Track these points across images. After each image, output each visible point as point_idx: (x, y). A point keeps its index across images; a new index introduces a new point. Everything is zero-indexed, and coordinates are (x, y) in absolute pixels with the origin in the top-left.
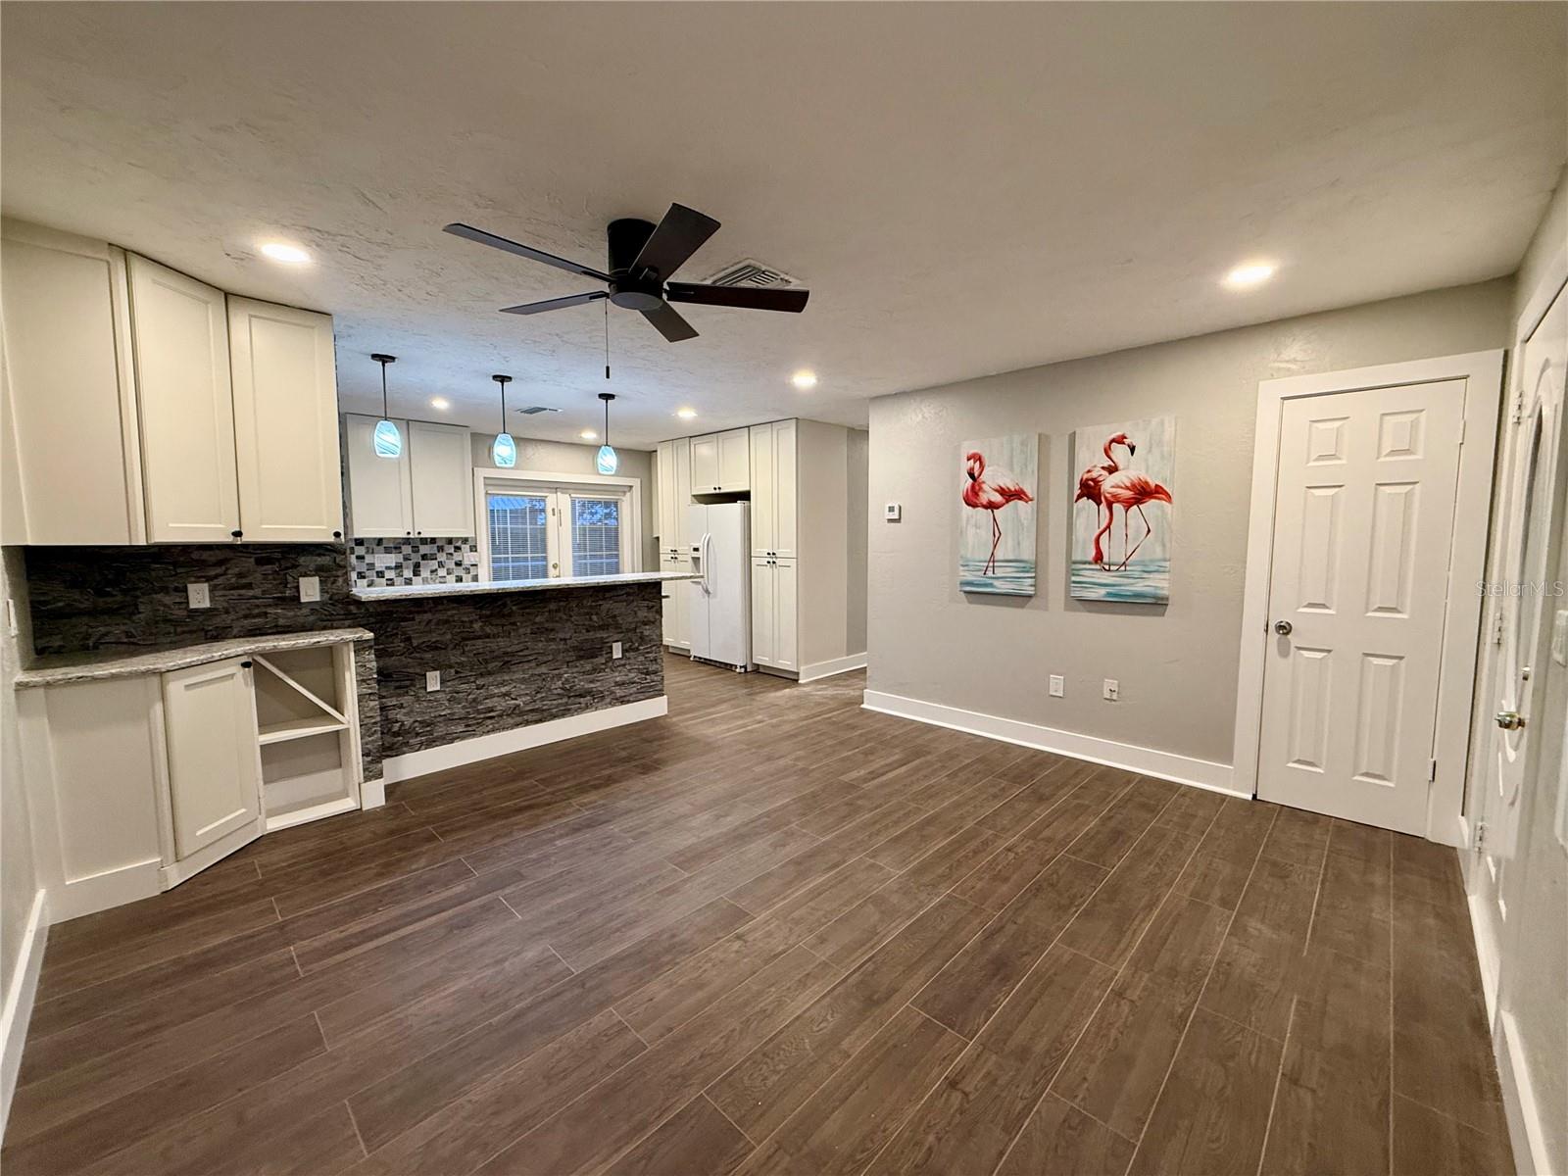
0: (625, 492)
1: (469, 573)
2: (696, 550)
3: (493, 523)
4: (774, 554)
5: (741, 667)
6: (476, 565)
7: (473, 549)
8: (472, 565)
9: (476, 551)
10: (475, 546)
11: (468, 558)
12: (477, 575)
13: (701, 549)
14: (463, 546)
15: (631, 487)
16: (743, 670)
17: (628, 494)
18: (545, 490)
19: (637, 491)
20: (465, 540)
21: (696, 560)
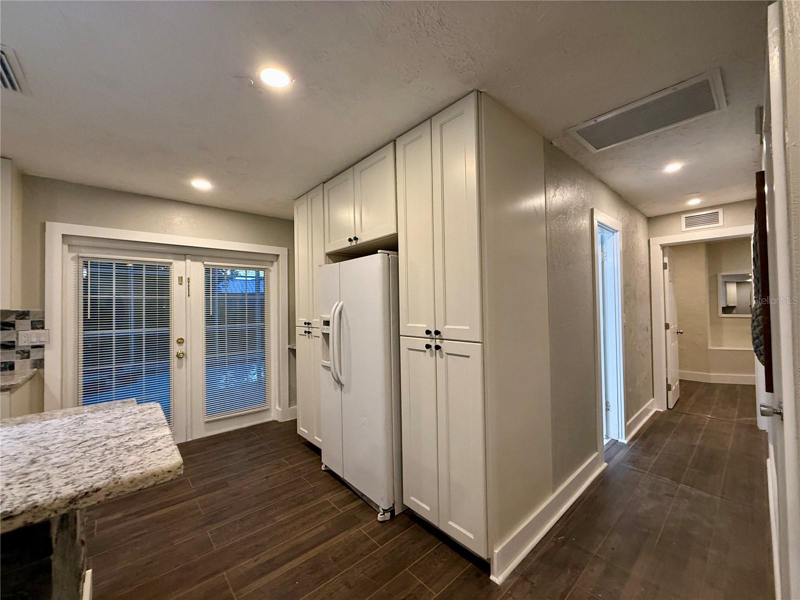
0: (272, 262)
1: (28, 357)
2: (327, 323)
3: (86, 293)
4: (437, 333)
5: (385, 511)
6: (42, 347)
7: (39, 324)
8: (34, 347)
9: (43, 328)
10: (42, 322)
11: (25, 336)
12: (43, 360)
13: (331, 323)
14: (18, 323)
15: (278, 256)
16: (388, 515)
17: (275, 264)
18: (169, 256)
19: (283, 260)
20: (23, 315)
21: (326, 336)
